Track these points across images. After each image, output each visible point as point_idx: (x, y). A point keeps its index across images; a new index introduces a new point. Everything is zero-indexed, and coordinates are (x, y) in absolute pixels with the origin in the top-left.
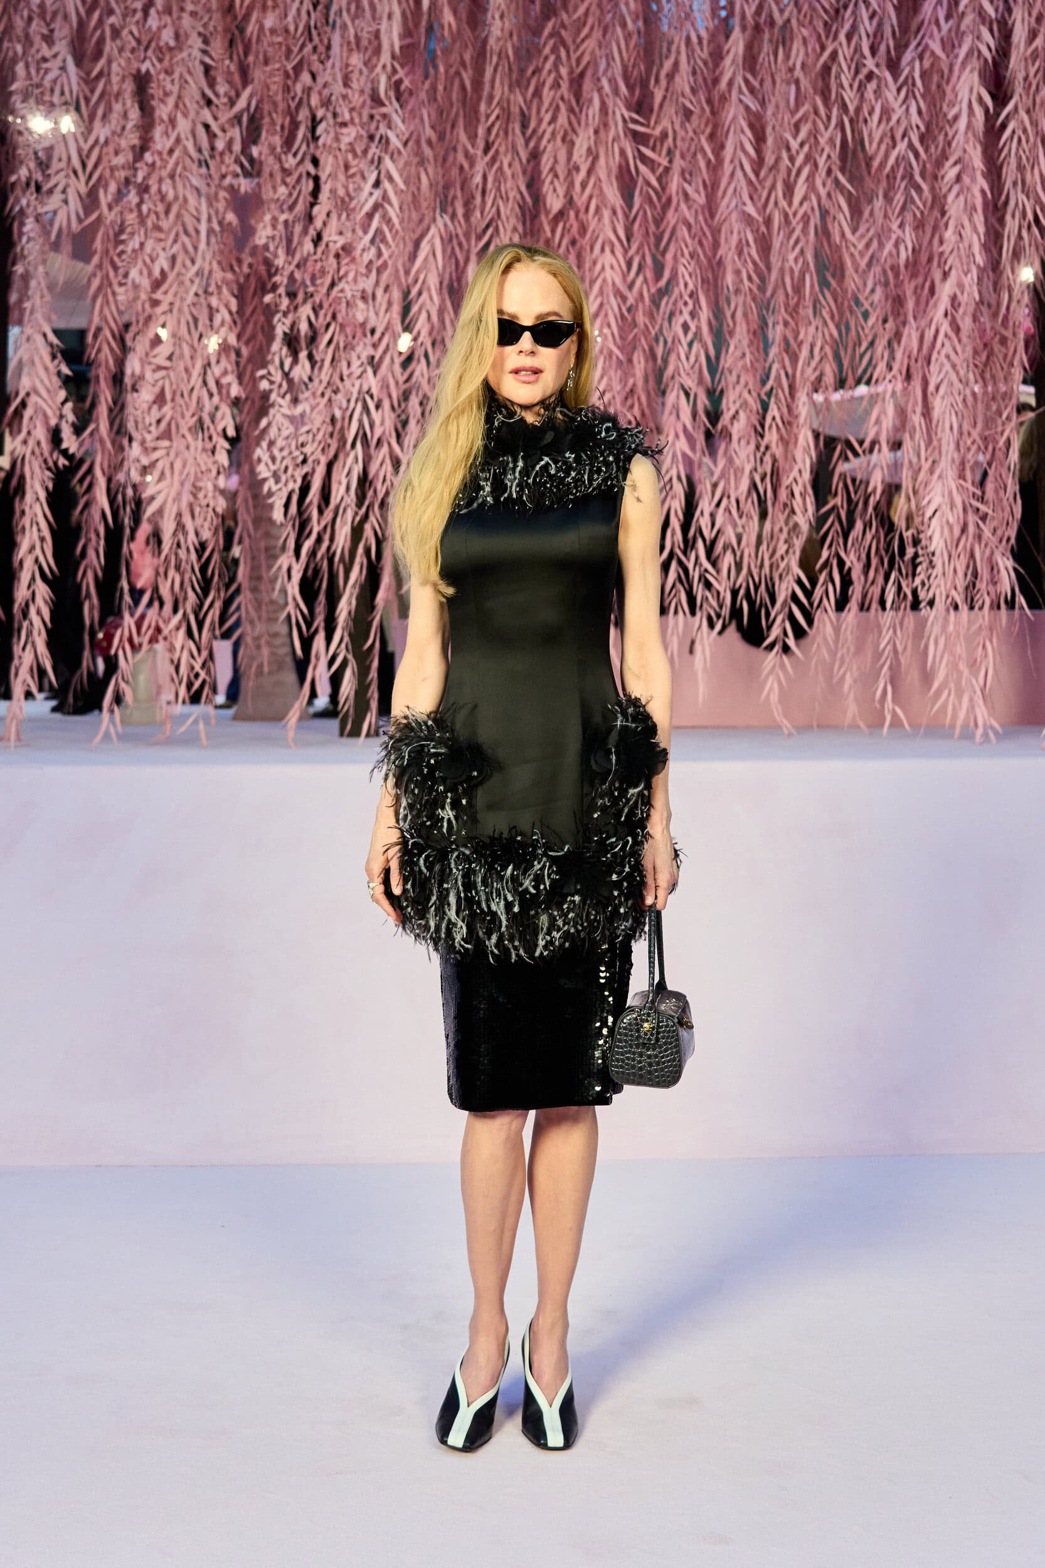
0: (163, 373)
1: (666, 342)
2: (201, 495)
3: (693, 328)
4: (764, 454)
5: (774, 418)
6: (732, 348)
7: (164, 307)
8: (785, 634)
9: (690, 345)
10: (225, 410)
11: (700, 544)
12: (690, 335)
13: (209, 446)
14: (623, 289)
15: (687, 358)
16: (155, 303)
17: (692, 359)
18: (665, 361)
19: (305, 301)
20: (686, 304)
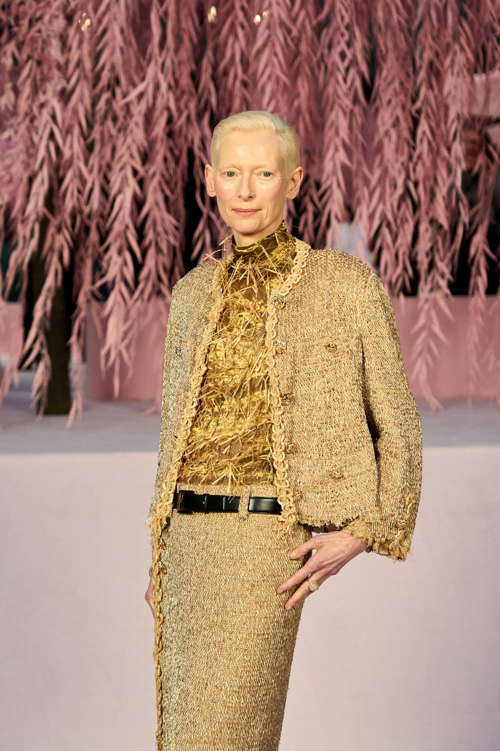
1: (326, 68)
3: (349, 55)
4: (416, 164)
5: (424, 133)
6: (384, 73)
9: (347, 70)
12: (347, 62)
15: (345, 80)
17: (349, 82)
18: (326, 84)
19: (9, 40)
20: (343, 35)
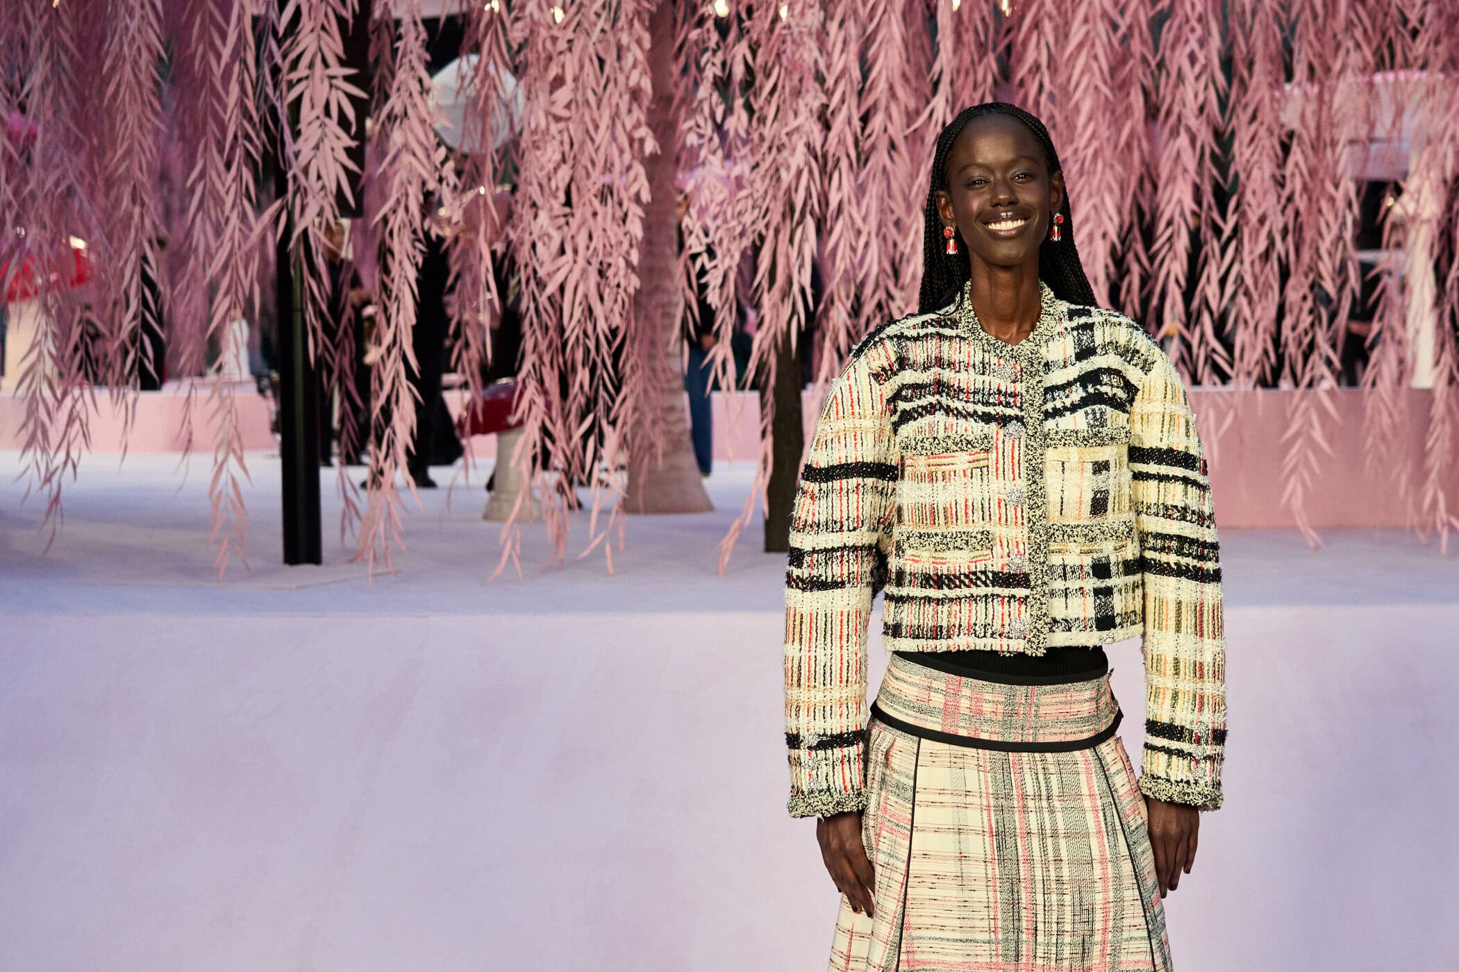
0: (562, 125)
2: (610, 273)
3: (1202, 59)
7: (562, 45)
8: (1311, 425)
9: (1198, 78)
10: (639, 169)
11: (1206, 318)
12: (1198, 67)
13: (619, 214)
14: (1113, 14)
16: (554, 39)
20: (1193, 29)
